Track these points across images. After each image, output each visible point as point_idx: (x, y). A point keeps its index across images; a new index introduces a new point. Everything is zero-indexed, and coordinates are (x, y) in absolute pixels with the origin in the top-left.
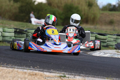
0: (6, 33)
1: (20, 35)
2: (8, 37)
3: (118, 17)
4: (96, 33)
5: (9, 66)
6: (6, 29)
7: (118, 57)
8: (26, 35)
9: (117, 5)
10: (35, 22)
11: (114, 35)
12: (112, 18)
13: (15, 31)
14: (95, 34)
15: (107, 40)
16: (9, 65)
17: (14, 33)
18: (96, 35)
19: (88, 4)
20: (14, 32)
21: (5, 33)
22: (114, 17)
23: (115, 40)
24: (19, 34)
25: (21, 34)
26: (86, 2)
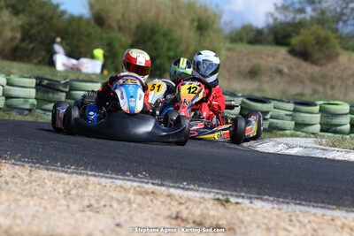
0: (16, 88)
1: (51, 95)
2: (19, 98)
3: (270, 59)
4: (242, 96)
5: (69, 170)
6: (15, 79)
7: (324, 157)
8: (64, 94)
9: (266, 31)
10: (64, 65)
11: (289, 102)
12: (255, 61)
13: (37, 85)
14: (241, 99)
15: (270, 113)
16: (70, 168)
17: (34, 90)
18: (243, 102)
19: (196, 24)
20: (34, 85)
21: (12, 88)
22: (262, 59)
23: (290, 115)
24: (48, 92)
25: (53, 93)
26: (193, 21)
